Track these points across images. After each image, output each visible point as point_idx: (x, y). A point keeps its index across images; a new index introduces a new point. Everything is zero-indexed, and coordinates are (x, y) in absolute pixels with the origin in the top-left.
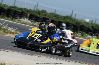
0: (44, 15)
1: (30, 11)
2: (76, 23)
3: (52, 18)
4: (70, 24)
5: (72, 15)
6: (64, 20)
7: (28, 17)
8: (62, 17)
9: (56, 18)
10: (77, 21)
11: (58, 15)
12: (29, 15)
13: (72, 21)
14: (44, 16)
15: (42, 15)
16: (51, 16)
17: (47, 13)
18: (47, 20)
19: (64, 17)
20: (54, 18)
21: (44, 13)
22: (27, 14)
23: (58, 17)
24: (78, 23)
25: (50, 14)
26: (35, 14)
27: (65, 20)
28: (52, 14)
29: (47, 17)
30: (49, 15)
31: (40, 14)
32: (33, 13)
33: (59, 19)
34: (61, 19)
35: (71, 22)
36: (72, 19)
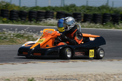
0: (74, 10)
1: (56, 9)
2: (115, 13)
3: (84, 12)
4: (108, 15)
5: (107, 4)
6: (99, 12)
7: (55, 16)
8: (97, 9)
9: (89, 11)
10: (115, 10)
11: (91, 7)
12: (55, 13)
13: (110, 10)
14: (74, 12)
15: (71, 11)
16: (83, 9)
17: (77, 7)
18: (79, 16)
19: (99, 8)
20: (86, 11)
21: (73, 8)
22: (53, 13)
23: (91, 9)
24: (118, 12)
25: (82, 8)
26: (63, 11)
27: (101, 11)
28: (83, 7)
29: (78, 12)
30: (80, 9)
31: (68, 10)
32: (60, 11)
33: (93, 11)
34: (96, 11)
35: (108, 12)
36: (108, 8)
